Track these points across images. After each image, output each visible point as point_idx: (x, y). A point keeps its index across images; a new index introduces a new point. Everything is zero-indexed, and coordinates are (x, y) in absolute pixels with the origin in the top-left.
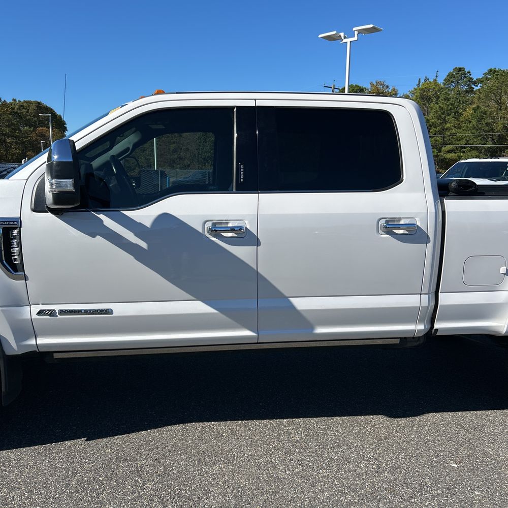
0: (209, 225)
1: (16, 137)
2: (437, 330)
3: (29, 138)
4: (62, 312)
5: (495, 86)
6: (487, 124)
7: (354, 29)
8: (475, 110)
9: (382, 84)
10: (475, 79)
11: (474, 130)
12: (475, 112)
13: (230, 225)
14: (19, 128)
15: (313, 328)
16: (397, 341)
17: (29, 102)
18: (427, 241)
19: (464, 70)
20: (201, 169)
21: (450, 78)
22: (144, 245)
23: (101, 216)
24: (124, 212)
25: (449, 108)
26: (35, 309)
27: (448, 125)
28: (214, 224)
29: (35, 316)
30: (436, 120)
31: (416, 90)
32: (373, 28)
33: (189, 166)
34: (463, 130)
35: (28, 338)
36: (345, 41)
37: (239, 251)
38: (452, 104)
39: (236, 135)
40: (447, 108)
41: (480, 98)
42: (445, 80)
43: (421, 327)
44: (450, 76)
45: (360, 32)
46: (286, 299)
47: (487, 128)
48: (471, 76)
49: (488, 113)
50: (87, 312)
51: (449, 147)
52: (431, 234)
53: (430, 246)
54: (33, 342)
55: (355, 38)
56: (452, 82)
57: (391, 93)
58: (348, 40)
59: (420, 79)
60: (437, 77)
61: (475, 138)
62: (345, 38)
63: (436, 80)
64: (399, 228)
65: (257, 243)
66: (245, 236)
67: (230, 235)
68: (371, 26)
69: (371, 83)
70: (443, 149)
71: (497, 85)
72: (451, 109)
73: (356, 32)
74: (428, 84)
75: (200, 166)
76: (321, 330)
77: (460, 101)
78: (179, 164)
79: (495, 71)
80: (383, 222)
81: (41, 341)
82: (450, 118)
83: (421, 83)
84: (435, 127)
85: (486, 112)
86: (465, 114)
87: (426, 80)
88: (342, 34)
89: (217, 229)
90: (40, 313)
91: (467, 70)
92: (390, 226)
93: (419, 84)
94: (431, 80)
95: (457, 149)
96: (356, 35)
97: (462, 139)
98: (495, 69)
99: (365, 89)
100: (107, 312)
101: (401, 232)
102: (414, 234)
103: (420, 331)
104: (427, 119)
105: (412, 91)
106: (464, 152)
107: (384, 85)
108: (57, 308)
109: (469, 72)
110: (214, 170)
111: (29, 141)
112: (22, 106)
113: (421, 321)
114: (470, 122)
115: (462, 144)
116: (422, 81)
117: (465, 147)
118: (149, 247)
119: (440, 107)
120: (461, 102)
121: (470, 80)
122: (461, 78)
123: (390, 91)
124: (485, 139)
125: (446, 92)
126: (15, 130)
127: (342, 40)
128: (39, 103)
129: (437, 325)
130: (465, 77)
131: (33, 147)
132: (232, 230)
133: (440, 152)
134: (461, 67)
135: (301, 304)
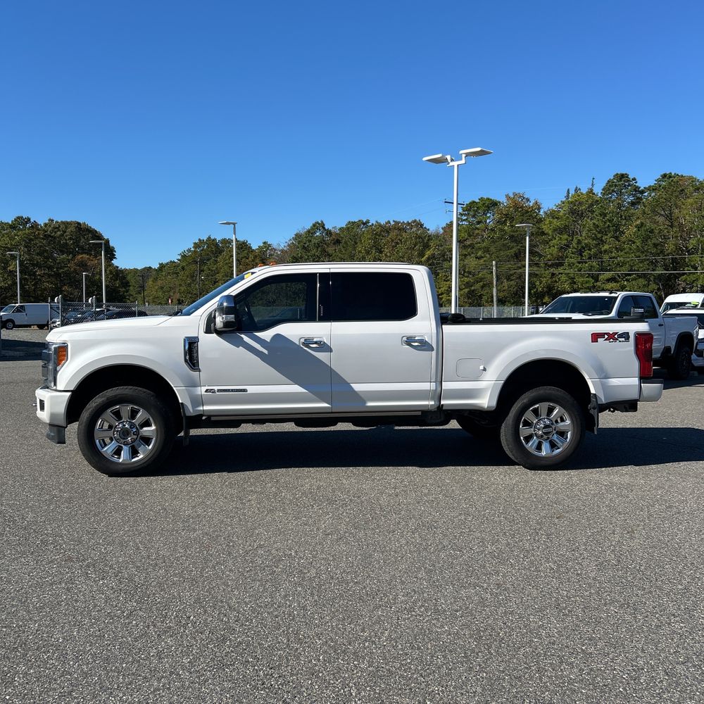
0: (302, 340)
1: (50, 268)
2: (443, 405)
3: (66, 269)
4: (219, 391)
5: (662, 198)
6: (655, 245)
7: (461, 152)
8: (639, 227)
9: (521, 197)
10: (642, 188)
11: (639, 253)
12: (639, 230)
13: (315, 340)
14: (52, 256)
15: (365, 403)
16: (420, 413)
17: (67, 224)
18: (433, 350)
19: (627, 177)
20: (290, 305)
21: (610, 187)
22: (266, 352)
23: (242, 336)
24: (256, 334)
25: (606, 226)
26: (204, 389)
27: (606, 247)
28: (305, 340)
29: (203, 393)
30: (590, 241)
31: (564, 203)
32: (481, 151)
33: (274, 302)
34: (626, 253)
35: (198, 406)
36: (451, 164)
37: (319, 355)
38: (609, 221)
39: (318, 285)
40: (604, 225)
41: (644, 213)
42: (603, 190)
43: (432, 403)
44: (610, 184)
45: (467, 155)
46: (348, 384)
47: (654, 251)
48: (637, 184)
49: (657, 231)
50: (232, 390)
51: (608, 275)
52: (434, 346)
53: (434, 353)
54: (201, 408)
55: (463, 161)
56: (613, 191)
57: (532, 207)
58: (455, 164)
59: (568, 190)
60: (593, 185)
61: (641, 262)
62: (452, 160)
63: (592, 190)
64: (415, 342)
65: (330, 350)
66: (323, 347)
67: (314, 346)
68: (479, 149)
69: (507, 196)
70: (601, 277)
71: (664, 197)
72: (609, 226)
73: (464, 156)
74: (579, 196)
75: (289, 301)
76: (370, 404)
77: (621, 216)
78: (261, 299)
79: (670, 177)
80: (405, 339)
81: (206, 408)
82: (607, 238)
83: (570, 195)
84: (590, 250)
85: (653, 230)
86: (627, 233)
87: (576, 190)
88: (449, 157)
89: (307, 342)
90: (207, 391)
91: (631, 177)
92: (409, 341)
93: (568, 196)
94: (584, 191)
95: (619, 276)
96: (464, 158)
97: (624, 263)
98: (671, 173)
99: (499, 202)
100: (245, 390)
101: (416, 344)
102: (424, 345)
103: (431, 405)
104: (579, 240)
105: (559, 205)
106: (627, 280)
107: (524, 198)
108: (216, 388)
109: (634, 179)
110: (306, 307)
111: (65, 273)
112: (57, 228)
113: (432, 399)
114: (634, 243)
115: (624, 270)
116: (572, 192)
117: (630, 275)
118: (269, 352)
119: (594, 224)
120: (623, 217)
121: (636, 189)
122: (625, 186)
123: (531, 204)
124: (654, 264)
125: (601, 206)
126: (47, 258)
127: (449, 163)
128: (79, 224)
129: (442, 402)
130: (629, 185)
131: (70, 279)
132: (316, 343)
133: (597, 280)
134: (624, 173)
135: (357, 387)
